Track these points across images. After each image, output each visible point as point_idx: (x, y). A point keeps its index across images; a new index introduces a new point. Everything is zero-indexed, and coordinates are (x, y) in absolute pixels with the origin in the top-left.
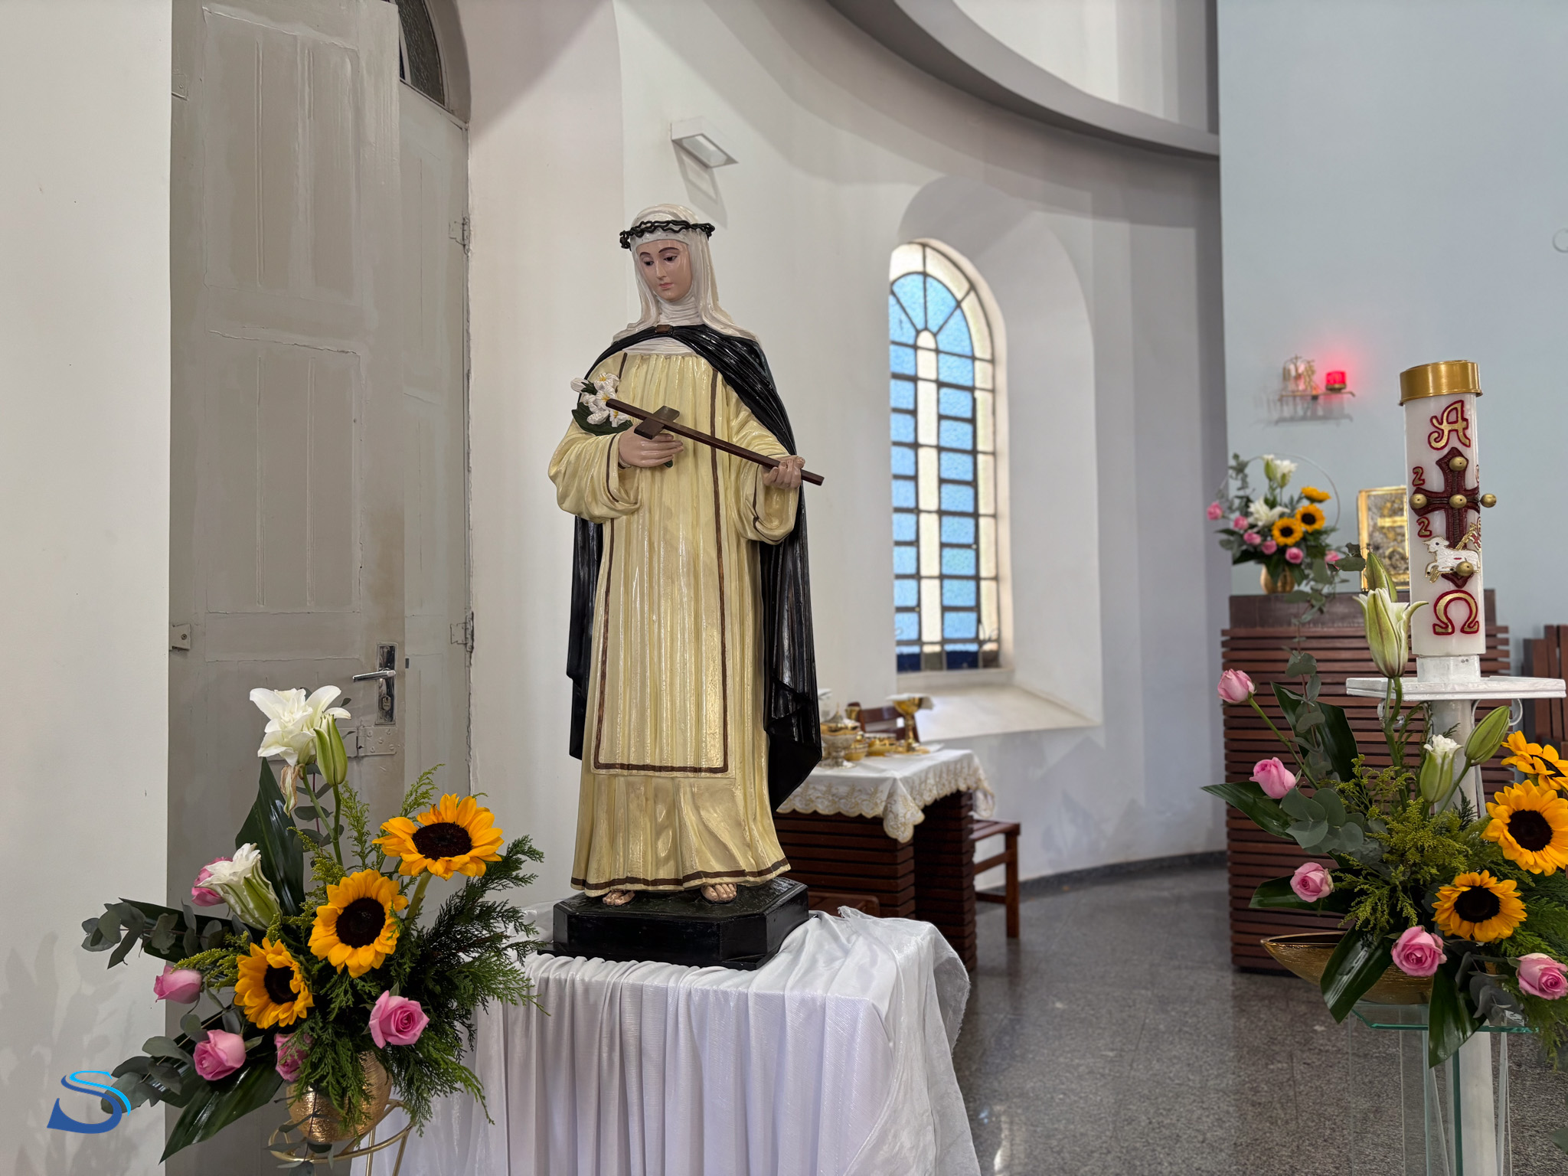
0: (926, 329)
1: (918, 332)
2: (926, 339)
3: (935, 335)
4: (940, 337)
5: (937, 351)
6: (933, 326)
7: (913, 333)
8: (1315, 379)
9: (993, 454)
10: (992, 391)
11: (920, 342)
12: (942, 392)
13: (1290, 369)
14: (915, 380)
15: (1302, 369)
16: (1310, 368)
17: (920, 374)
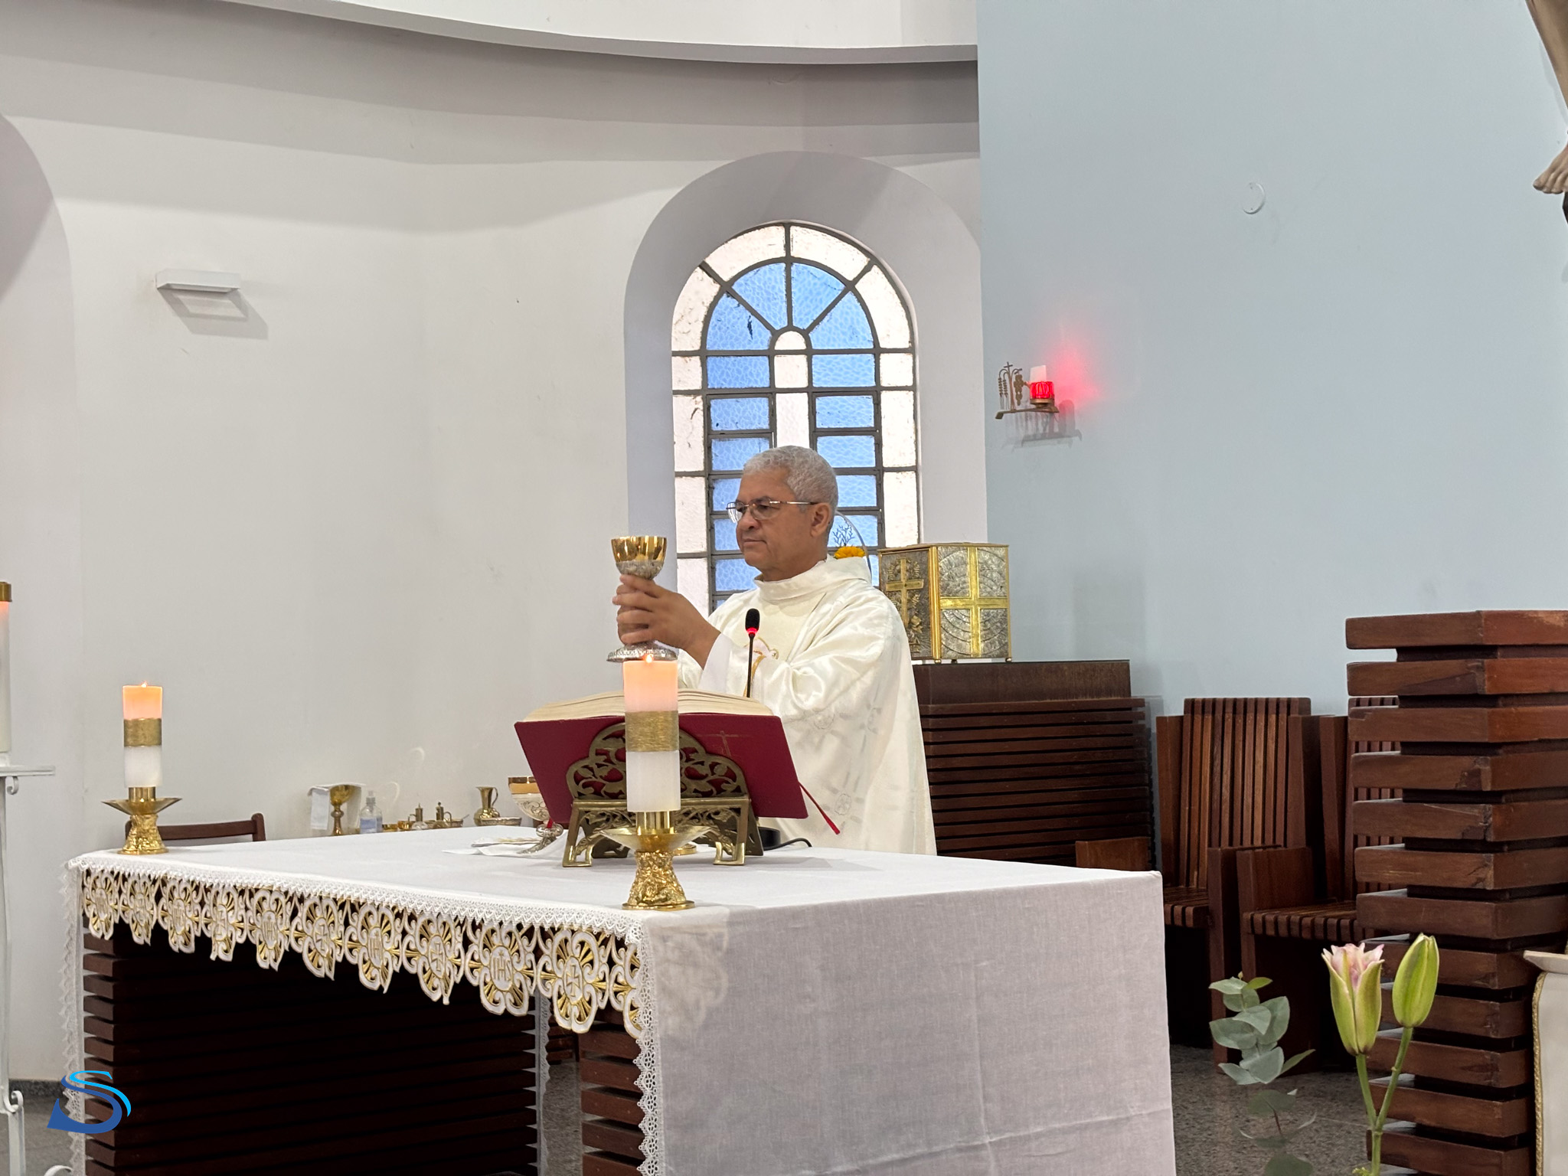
0: (790, 327)
1: (776, 334)
2: (791, 341)
3: (805, 333)
4: (812, 336)
5: (809, 352)
6: (802, 321)
7: (768, 334)
8: (1026, 392)
9: (915, 469)
10: (913, 388)
11: (778, 346)
12: (820, 402)
13: (1005, 381)
14: (770, 393)
15: (1014, 380)
16: (1019, 377)
17: (778, 385)
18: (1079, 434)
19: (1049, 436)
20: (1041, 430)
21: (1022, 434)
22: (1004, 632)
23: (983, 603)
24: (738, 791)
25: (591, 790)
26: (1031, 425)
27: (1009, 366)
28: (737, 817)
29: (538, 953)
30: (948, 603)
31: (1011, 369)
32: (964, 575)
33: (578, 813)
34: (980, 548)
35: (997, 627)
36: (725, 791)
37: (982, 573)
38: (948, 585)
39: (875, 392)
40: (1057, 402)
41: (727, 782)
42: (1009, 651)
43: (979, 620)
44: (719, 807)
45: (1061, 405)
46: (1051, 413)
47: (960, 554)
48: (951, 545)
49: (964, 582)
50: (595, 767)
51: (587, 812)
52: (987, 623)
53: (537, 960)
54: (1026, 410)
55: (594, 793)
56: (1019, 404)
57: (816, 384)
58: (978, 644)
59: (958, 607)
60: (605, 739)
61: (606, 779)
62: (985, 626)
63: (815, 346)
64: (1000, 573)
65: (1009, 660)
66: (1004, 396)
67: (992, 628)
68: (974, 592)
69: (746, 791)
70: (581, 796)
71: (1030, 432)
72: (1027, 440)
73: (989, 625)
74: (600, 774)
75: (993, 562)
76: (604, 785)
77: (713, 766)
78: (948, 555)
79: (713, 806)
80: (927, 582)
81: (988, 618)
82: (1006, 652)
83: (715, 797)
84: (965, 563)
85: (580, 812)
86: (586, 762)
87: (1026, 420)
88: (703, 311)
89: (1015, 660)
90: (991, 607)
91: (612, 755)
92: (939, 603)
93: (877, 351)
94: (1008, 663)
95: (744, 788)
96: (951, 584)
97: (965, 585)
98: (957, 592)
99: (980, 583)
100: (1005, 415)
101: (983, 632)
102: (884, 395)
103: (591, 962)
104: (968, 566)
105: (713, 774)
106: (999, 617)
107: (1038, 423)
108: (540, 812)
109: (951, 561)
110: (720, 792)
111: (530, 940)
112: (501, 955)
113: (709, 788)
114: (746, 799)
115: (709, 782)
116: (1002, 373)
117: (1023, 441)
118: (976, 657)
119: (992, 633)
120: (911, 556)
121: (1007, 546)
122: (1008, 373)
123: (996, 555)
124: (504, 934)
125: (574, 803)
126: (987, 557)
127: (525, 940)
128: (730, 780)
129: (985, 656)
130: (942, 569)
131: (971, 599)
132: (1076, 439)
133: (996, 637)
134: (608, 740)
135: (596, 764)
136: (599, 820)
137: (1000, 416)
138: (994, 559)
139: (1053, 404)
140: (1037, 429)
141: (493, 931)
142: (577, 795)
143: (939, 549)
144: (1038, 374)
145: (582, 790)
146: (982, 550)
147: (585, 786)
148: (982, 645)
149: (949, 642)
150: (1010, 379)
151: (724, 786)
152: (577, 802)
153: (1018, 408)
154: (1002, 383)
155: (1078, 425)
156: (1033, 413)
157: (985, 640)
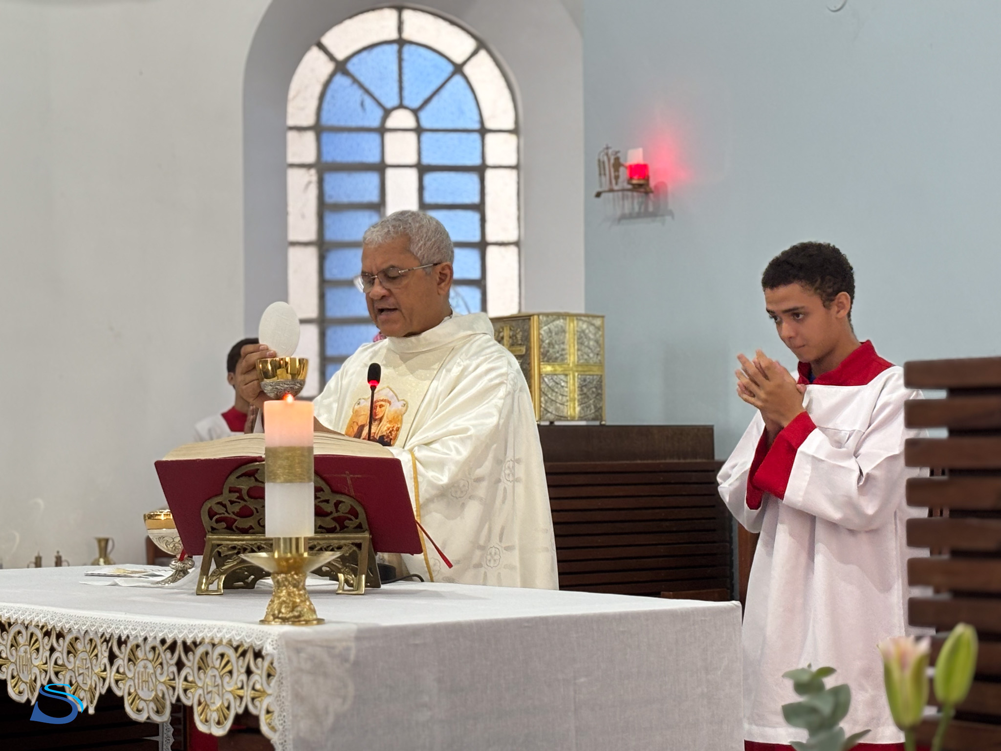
0: (401, 106)
1: (387, 112)
2: (402, 119)
3: (416, 112)
4: (423, 115)
5: (419, 130)
6: (413, 100)
7: (379, 113)
8: (624, 173)
9: (517, 244)
10: (516, 167)
11: (390, 123)
12: (429, 178)
13: (604, 162)
14: (381, 168)
15: (612, 161)
16: (617, 159)
17: (389, 160)
18: (671, 214)
19: (645, 214)
20: (637, 209)
21: (619, 213)
22: (599, 396)
23: (580, 369)
24: (359, 528)
25: (224, 525)
26: (627, 204)
27: (607, 148)
28: (358, 551)
29: (180, 665)
30: (548, 369)
31: (610, 151)
32: (563, 343)
33: (211, 545)
34: (579, 318)
35: (593, 392)
36: (347, 527)
37: (580, 341)
38: (548, 351)
39: (481, 170)
40: (652, 183)
41: (350, 519)
42: (603, 415)
43: (577, 385)
44: (343, 542)
45: (656, 187)
46: (647, 193)
47: (560, 322)
48: (552, 314)
49: (563, 350)
50: (228, 504)
51: (219, 545)
52: (584, 388)
53: (179, 670)
54: (623, 190)
55: (225, 528)
56: (617, 183)
57: (426, 161)
58: (574, 408)
59: (557, 373)
60: (238, 477)
61: (238, 514)
62: (582, 390)
63: (425, 124)
64: (597, 341)
65: (603, 423)
66: (603, 177)
67: (588, 393)
68: (572, 359)
69: (367, 527)
70: (214, 530)
71: (627, 211)
72: (623, 217)
73: (585, 390)
74: (233, 510)
75: (590, 331)
76: (235, 520)
77: (337, 504)
78: (549, 324)
79: (336, 541)
80: (529, 349)
81: (584, 384)
82: (601, 415)
83: (337, 533)
84: (564, 331)
85: (213, 545)
86: (219, 499)
87: (623, 199)
88: (317, 89)
89: (609, 423)
90: (588, 373)
91: (244, 492)
92: (539, 369)
93: (483, 131)
94: (602, 426)
95: (365, 525)
96: (551, 351)
97: (564, 352)
98: (556, 358)
99: (578, 350)
100: (603, 195)
101: (580, 397)
102: (489, 174)
103: (230, 672)
104: (567, 335)
105: (337, 511)
106: (595, 383)
107: (633, 203)
108: (174, 546)
109: (551, 329)
110: (343, 528)
111: (173, 652)
112: (145, 667)
113: (333, 524)
114: (367, 535)
115: (334, 519)
116: (602, 154)
117: (620, 219)
118: (573, 419)
119: (588, 397)
120: (514, 324)
121: (603, 317)
122: (607, 154)
123: (593, 325)
124: (148, 648)
125: (207, 537)
126: (585, 326)
127: (169, 654)
128: (353, 518)
129: (581, 419)
130: (543, 337)
131: (569, 365)
132: (668, 218)
133: (591, 402)
134: (241, 478)
135: (229, 501)
136: (230, 553)
137: (598, 195)
138: (592, 328)
139: (648, 184)
140: (633, 208)
141: (138, 646)
142: (210, 530)
143: (541, 317)
144: (635, 157)
145: (215, 525)
146: (581, 320)
147: (217, 521)
148: (578, 409)
149: (548, 404)
150: (609, 160)
151: (347, 523)
152: (209, 536)
153: (616, 188)
154: (601, 164)
155: (671, 206)
156: (629, 193)
157: (581, 403)
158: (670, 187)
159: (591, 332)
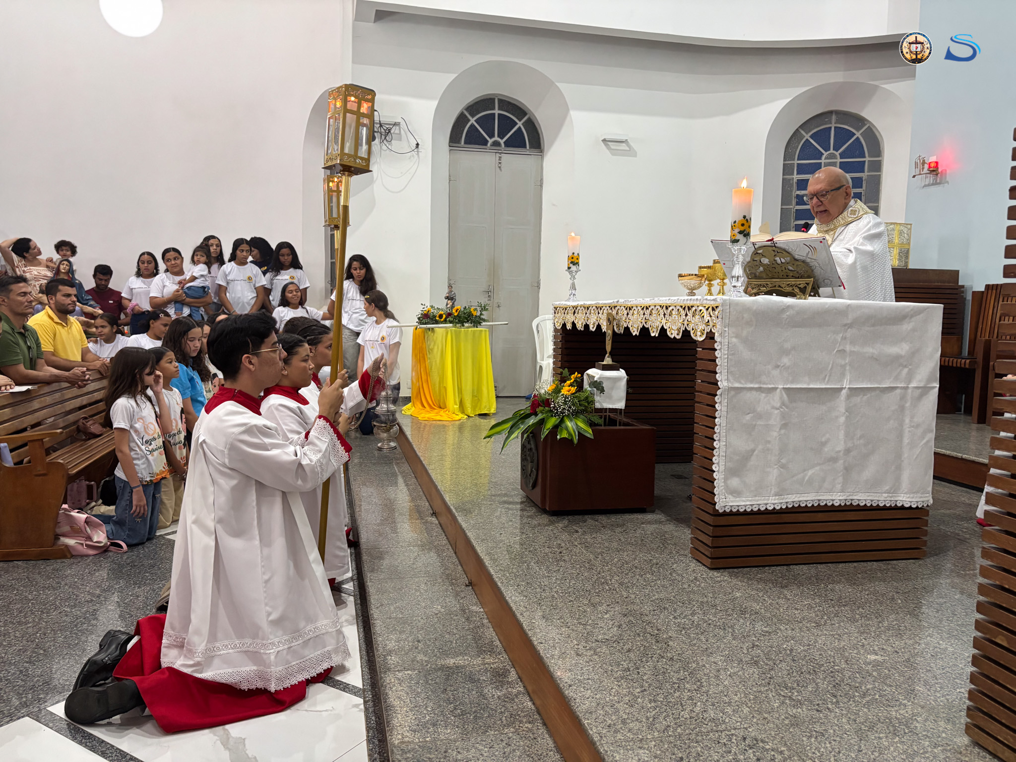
8: (926, 166)
13: (918, 162)
15: (922, 161)
16: (924, 161)
18: (948, 182)
19: (935, 184)
20: (932, 182)
21: (923, 185)
22: (907, 257)
23: (899, 246)
26: (928, 180)
27: (920, 156)
31: (921, 158)
32: (893, 235)
34: (900, 225)
35: (904, 255)
37: (900, 234)
40: (940, 170)
42: (908, 264)
43: (897, 252)
45: (942, 171)
46: (937, 174)
47: (892, 226)
49: (893, 237)
54: (926, 174)
56: (923, 171)
62: (899, 254)
64: (908, 235)
65: (908, 267)
66: (917, 169)
68: (896, 242)
71: (927, 183)
72: (925, 186)
73: (901, 255)
81: (901, 252)
84: (894, 230)
87: (925, 177)
89: (911, 269)
90: (903, 247)
94: (908, 269)
97: (893, 239)
99: (899, 239)
100: (917, 177)
101: (898, 257)
106: (905, 251)
107: (930, 179)
116: (916, 159)
117: (923, 187)
119: (902, 257)
121: (912, 224)
122: (919, 159)
126: (903, 228)
129: (898, 266)
131: (895, 244)
132: (946, 184)
133: (904, 260)
137: (914, 177)
138: (906, 229)
139: (938, 170)
140: (930, 181)
144: (933, 159)
146: (902, 226)
148: (897, 262)
150: (920, 161)
153: (922, 173)
154: (916, 164)
155: (948, 179)
156: (929, 175)
157: (899, 260)
158: (948, 172)
159: (905, 230)
